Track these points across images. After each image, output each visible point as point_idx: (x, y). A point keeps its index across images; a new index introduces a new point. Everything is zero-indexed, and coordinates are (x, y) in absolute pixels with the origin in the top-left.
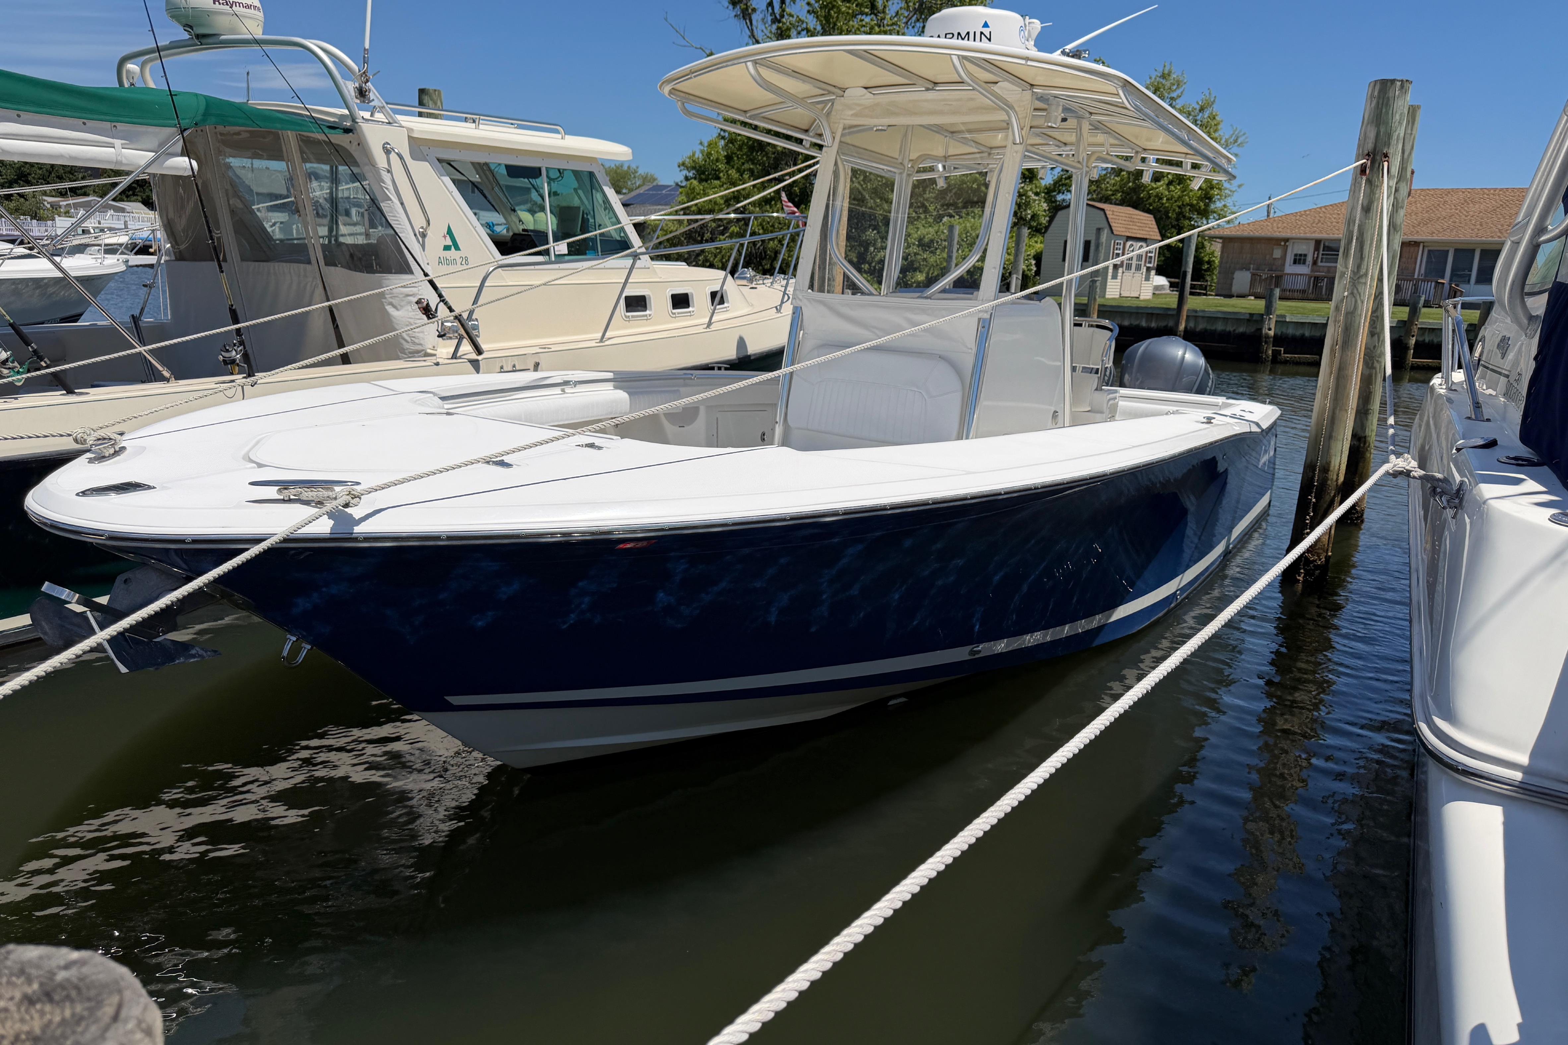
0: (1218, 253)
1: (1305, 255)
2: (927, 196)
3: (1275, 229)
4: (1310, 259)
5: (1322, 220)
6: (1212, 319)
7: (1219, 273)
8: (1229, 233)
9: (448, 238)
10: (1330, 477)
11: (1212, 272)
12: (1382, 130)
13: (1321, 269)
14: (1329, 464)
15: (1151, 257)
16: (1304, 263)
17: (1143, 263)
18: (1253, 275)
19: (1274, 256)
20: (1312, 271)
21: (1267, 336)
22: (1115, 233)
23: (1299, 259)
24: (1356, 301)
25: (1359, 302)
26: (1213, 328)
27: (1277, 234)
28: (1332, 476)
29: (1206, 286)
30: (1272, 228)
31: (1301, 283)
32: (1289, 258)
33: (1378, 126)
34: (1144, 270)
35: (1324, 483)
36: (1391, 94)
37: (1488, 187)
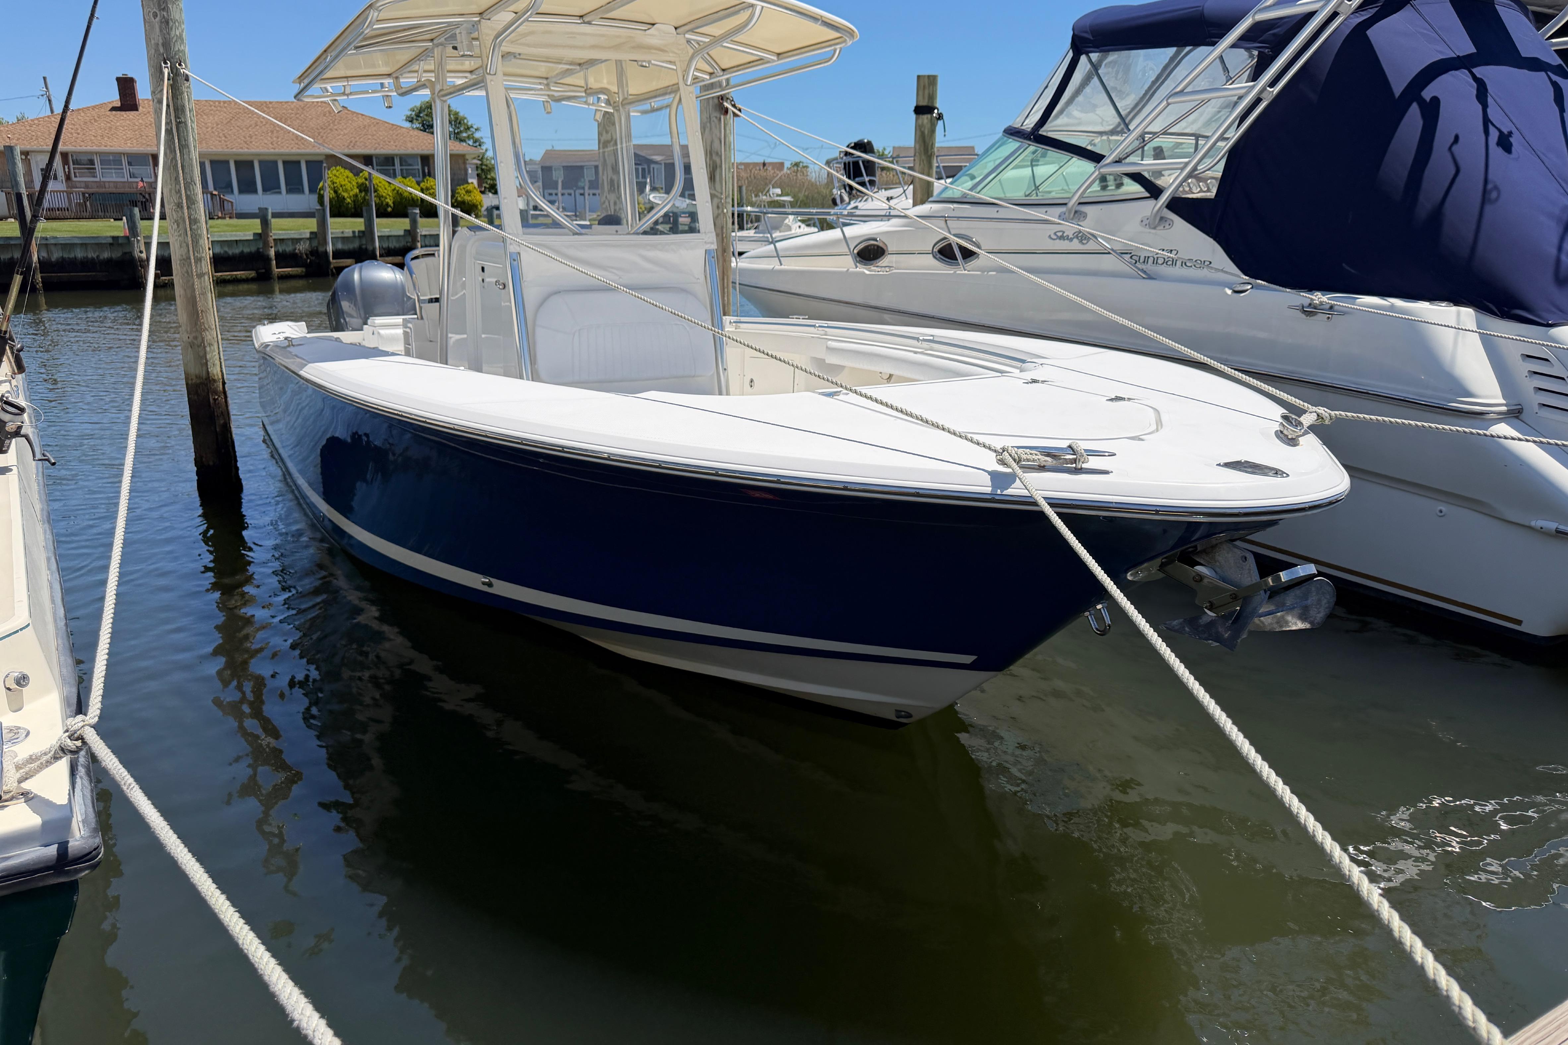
6: (68, 246)
13: (78, 185)
26: (72, 256)
32: (36, 174)
37: (212, 99)
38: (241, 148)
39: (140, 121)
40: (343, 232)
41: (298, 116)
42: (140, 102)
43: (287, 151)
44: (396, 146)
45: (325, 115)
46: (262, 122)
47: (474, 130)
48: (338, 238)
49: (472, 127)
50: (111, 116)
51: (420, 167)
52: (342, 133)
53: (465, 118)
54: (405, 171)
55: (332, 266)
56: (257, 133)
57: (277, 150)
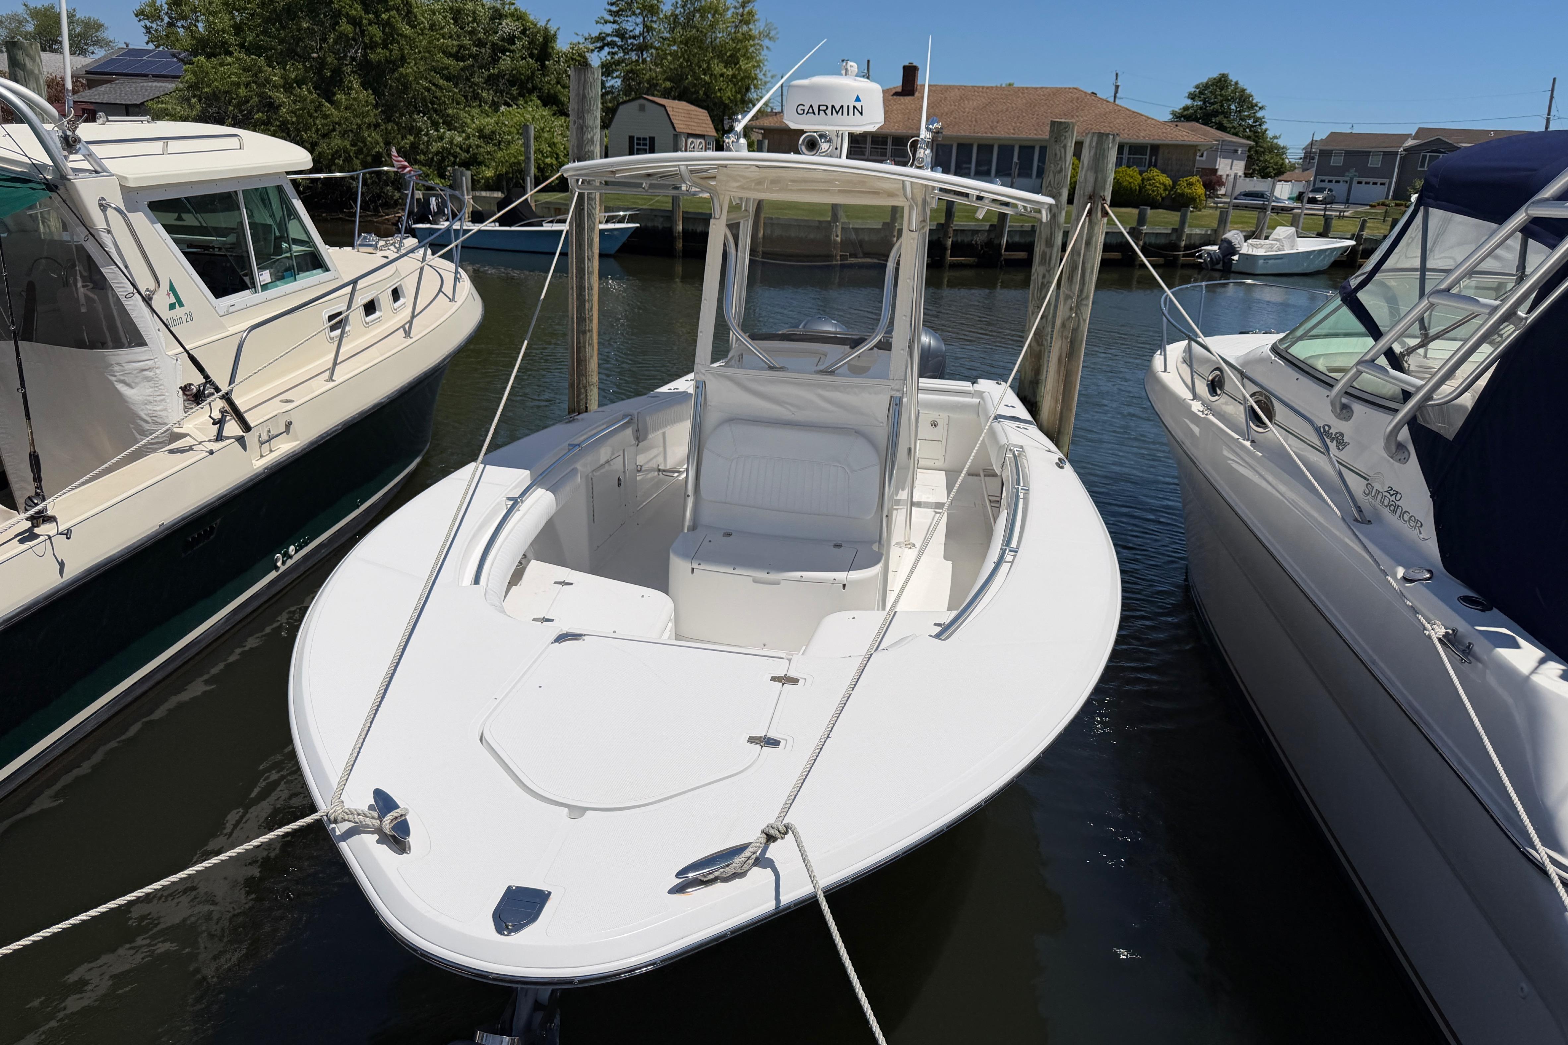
9: (171, 295)
12: (1100, 176)
21: (835, 242)
22: (676, 128)
24: (1079, 320)
33: (1096, 172)
36: (1106, 147)
38: (986, 133)
39: (913, 105)
40: (1022, 226)
41: (1047, 102)
42: (918, 87)
43: (1025, 136)
44: (1128, 135)
45: (1071, 102)
46: (1012, 107)
47: (1257, 108)
48: (1016, 231)
49: (1256, 105)
50: (892, 101)
51: (1148, 157)
52: (1082, 119)
53: (1252, 96)
54: (1132, 160)
55: (1002, 258)
56: (1004, 118)
57: (1016, 136)
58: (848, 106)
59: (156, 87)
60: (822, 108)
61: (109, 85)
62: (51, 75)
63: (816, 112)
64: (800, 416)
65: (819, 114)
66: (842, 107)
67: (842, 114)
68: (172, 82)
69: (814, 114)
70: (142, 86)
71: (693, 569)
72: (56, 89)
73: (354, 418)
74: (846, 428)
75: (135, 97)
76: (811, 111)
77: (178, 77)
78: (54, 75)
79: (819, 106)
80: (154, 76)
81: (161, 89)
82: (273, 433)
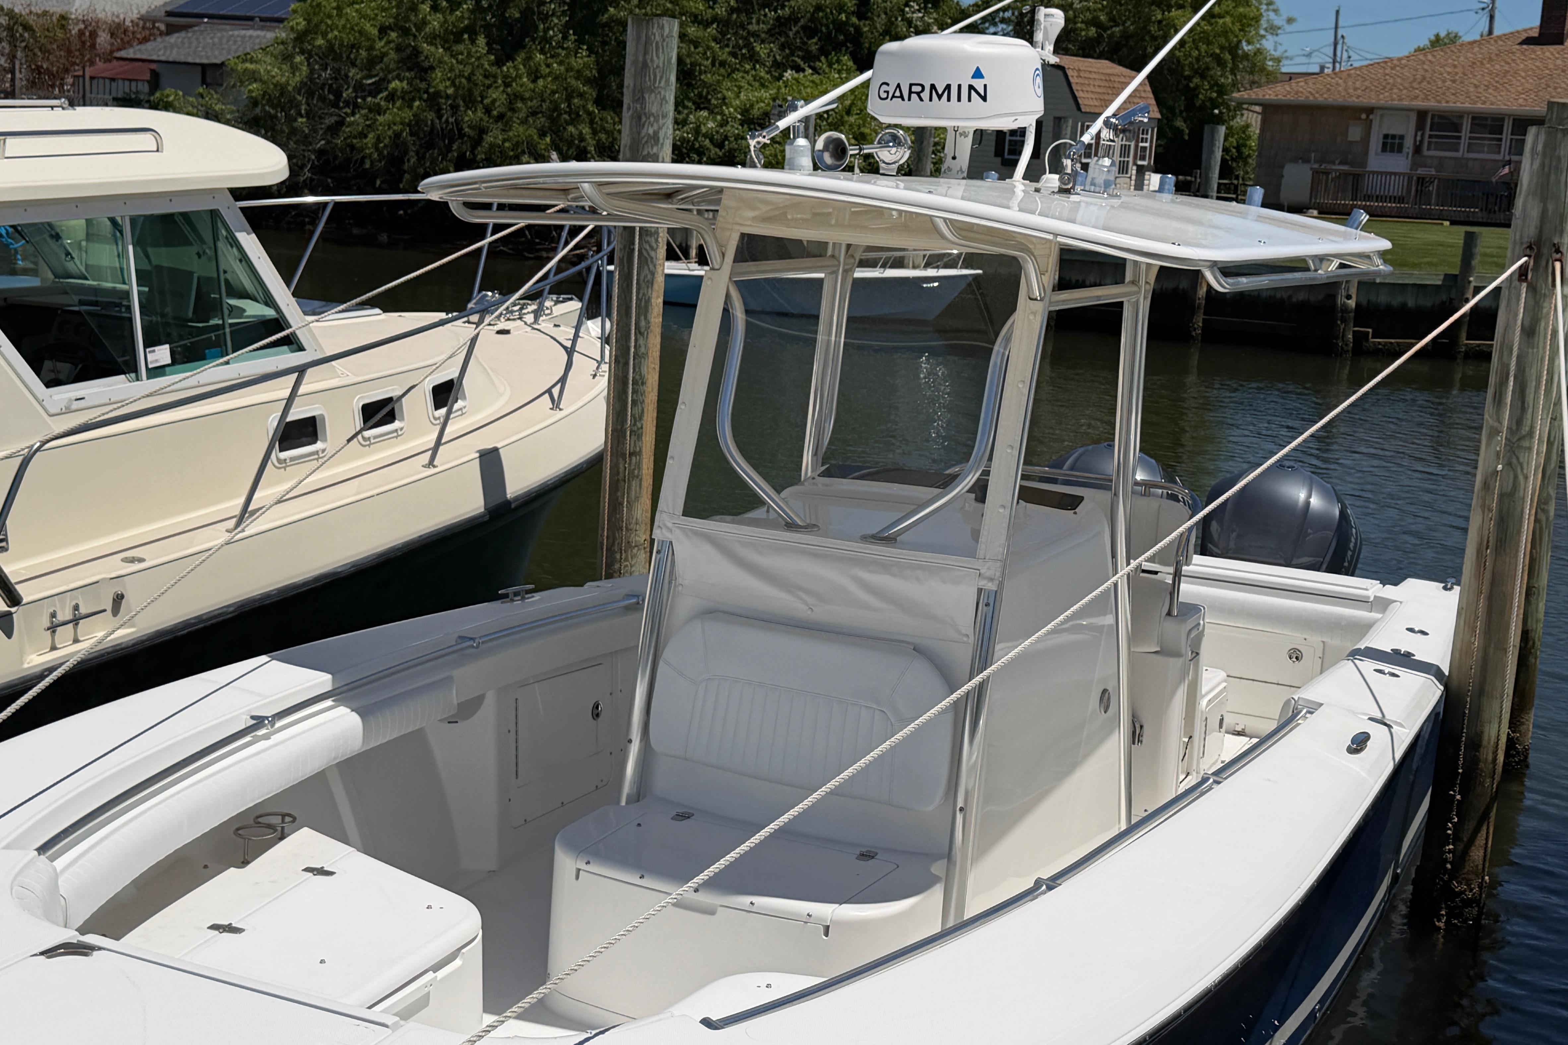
0: (1255, 129)
1: (1402, 137)
2: (753, 27)
3: (1351, 91)
4: (1409, 143)
5: (1428, 75)
7: (1259, 165)
8: (1272, 97)
10: (1483, 757)
11: (1246, 163)
12: (1551, 207)
13: (1428, 161)
14: (1480, 735)
15: (1144, 148)
16: (1400, 150)
17: (1131, 159)
18: (1316, 173)
19: (1350, 139)
20: (1415, 165)
21: (1345, 309)
22: (1083, 110)
23: (1391, 144)
24: (1516, 477)
25: (1521, 478)
27: (1354, 101)
28: (1486, 754)
29: (1236, 187)
30: (1346, 90)
31: (1396, 187)
32: (1375, 143)
33: (1544, 200)
34: (1133, 171)
35: (1473, 764)
50: (1516, 53)
58: (959, 86)
59: (251, 37)
60: (914, 89)
61: (183, 34)
62: (118, 16)
63: (906, 96)
64: (822, 613)
65: (909, 99)
66: (948, 87)
67: (949, 100)
68: (269, 29)
69: (903, 100)
70: (232, 36)
71: (578, 870)
72: (122, 39)
73: (267, 596)
74: (900, 641)
75: (217, 53)
76: (898, 94)
77: (280, 20)
78: (122, 17)
79: (911, 85)
80: (262, 20)
81: (257, 41)
82: (83, 610)
